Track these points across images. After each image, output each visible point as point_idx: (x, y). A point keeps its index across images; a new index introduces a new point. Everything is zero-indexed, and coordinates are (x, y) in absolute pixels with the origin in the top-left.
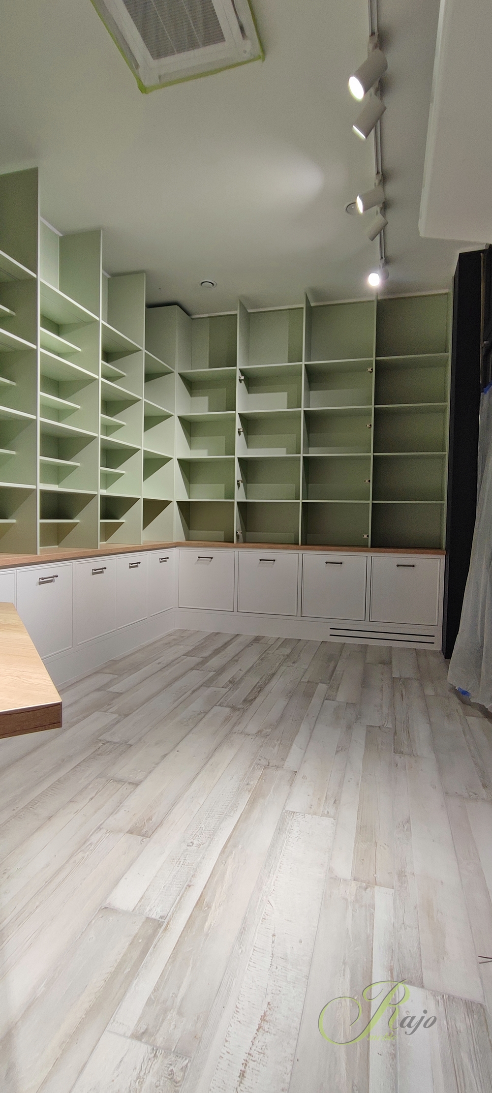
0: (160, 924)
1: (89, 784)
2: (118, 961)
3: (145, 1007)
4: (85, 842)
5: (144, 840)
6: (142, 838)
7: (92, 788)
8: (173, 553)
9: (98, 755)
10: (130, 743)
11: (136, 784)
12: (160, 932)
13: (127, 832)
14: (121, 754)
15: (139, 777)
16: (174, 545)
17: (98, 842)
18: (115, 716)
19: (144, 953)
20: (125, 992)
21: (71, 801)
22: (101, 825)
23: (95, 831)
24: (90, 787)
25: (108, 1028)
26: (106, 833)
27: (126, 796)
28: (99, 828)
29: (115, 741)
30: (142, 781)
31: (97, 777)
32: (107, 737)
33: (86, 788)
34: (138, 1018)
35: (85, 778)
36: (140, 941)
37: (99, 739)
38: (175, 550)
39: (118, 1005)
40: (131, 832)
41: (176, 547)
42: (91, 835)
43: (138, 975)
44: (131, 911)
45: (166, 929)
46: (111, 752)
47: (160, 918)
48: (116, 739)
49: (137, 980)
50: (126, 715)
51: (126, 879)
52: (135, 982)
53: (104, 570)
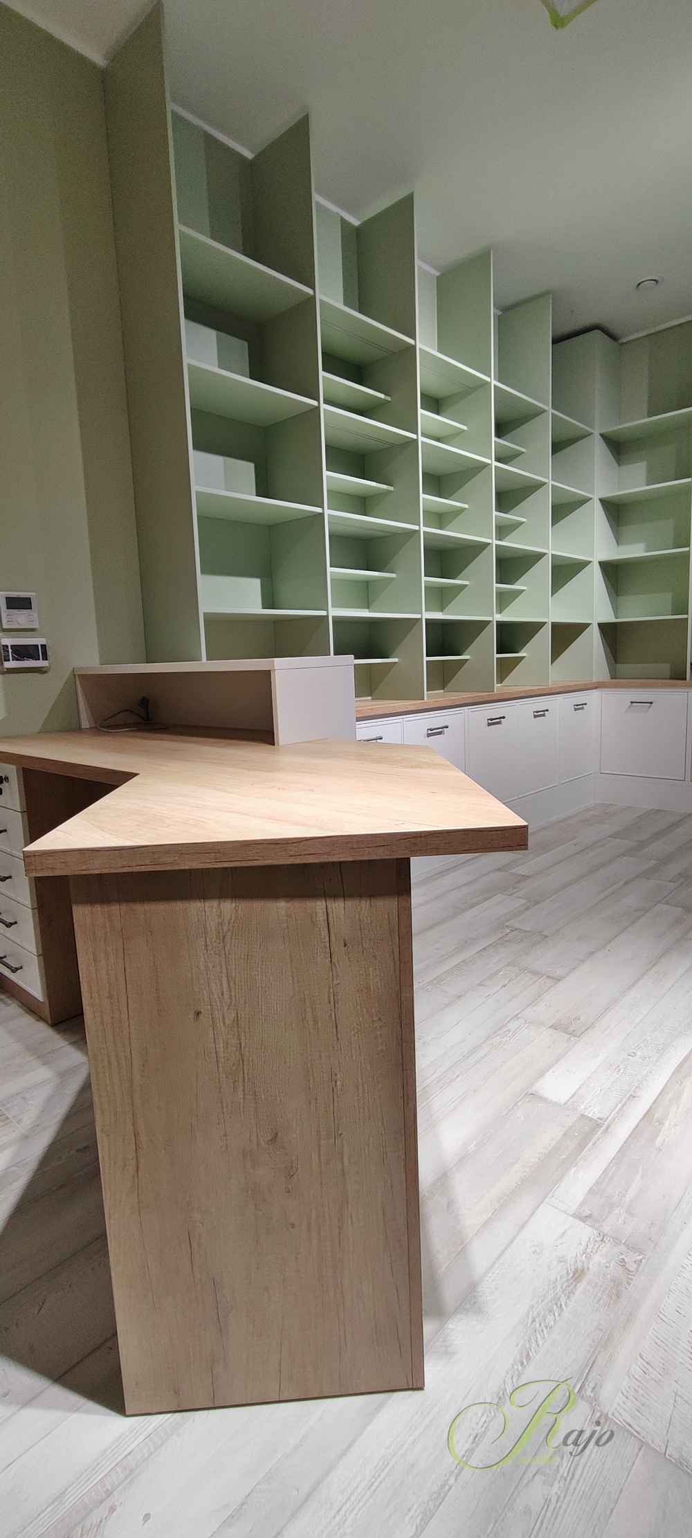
0: (598, 1125)
1: (499, 971)
2: (552, 1146)
3: (586, 1195)
4: (502, 1027)
5: (572, 1039)
6: (569, 1036)
7: (502, 975)
8: (594, 698)
9: (507, 941)
10: (544, 933)
11: (558, 979)
12: (600, 1132)
13: (550, 1027)
14: (535, 945)
15: (559, 972)
16: (594, 686)
17: (516, 1030)
18: (524, 901)
19: (582, 1146)
20: (563, 1175)
21: (480, 985)
22: (518, 1014)
23: (512, 1019)
24: (501, 973)
25: (547, 1200)
26: (525, 1023)
27: (545, 990)
28: (516, 1016)
29: (525, 928)
30: (564, 977)
31: (508, 965)
32: (515, 923)
33: (495, 974)
34: (579, 1203)
35: (494, 964)
36: (576, 1134)
37: (506, 924)
38: (595, 694)
39: (557, 1184)
40: (554, 1027)
41: (596, 688)
42: (508, 1022)
43: (576, 1164)
44: (562, 1103)
45: (606, 1131)
46: (521, 940)
47: (598, 1118)
48: (527, 928)
49: (575, 1168)
50: (537, 903)
51: (553, 1072)
52: (573, 1170)
53: (502, 719)
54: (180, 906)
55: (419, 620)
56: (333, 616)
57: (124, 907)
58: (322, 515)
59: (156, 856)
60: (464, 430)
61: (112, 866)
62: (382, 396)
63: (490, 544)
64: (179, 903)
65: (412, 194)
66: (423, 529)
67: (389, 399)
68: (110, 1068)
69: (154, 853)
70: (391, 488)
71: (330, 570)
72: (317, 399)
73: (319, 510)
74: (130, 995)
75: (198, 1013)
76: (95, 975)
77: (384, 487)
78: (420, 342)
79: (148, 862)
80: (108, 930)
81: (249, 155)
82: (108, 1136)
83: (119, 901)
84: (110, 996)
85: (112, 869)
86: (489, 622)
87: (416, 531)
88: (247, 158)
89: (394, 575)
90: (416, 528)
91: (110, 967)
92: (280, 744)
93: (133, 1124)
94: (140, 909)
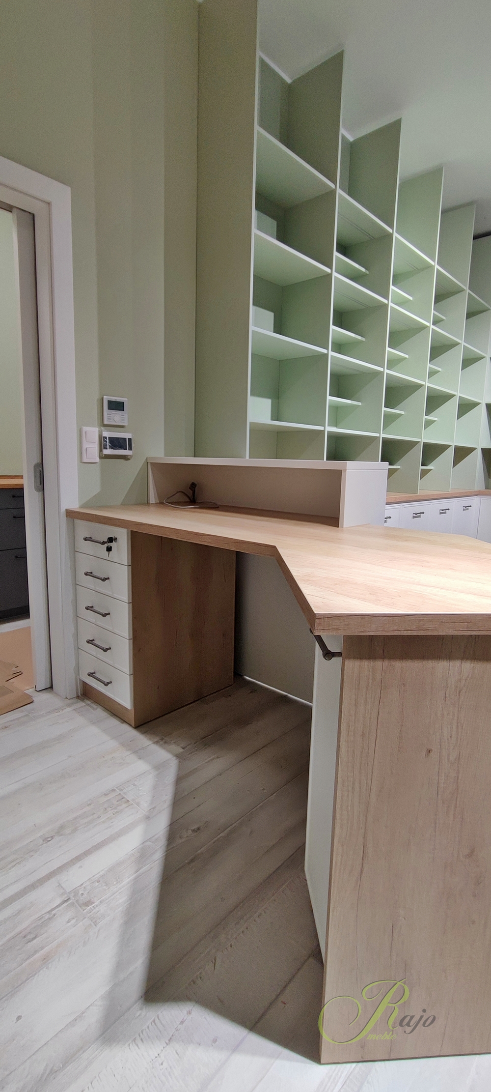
16: (476, 493)
38: (476, 499)
41: (477, 495)
53: (421, 514)
54: (430, 664)
55: (377, 438)
56: (328, 431)
57: (386, 663)
58: (327, 355)
59: (422, 623)
60: (411, 300)
61: (385, 630)
62: (363, 270)
63: (424, 385)
64: (430, 662)
65: (401, 119)
66: (386, 371)
67: (368, 272)
68: (353, 793)
69: (420, 620)
70: (364, 339)
71: (329, 398)
72: (330, 267)
73: (325, 351)
74: (378, 734)
75: (429, 751)
76: (354, 717)
77: (359, 338)
78: (396, 232)
79: (414, 627)
80: (370, 681)
81: (289, 81)
82: (343, 846)
83: (383, 658)
84: (363, 735)
85: (384, 632)
86: (417, 443)
87: (381, 372)
88: (287, 83)
89: (360, 404)
90: (381, 369)
91: (367, 711)
92: (344, 527)
93: (364, 838)
94: (398, 664)
